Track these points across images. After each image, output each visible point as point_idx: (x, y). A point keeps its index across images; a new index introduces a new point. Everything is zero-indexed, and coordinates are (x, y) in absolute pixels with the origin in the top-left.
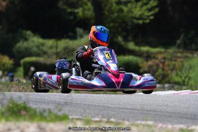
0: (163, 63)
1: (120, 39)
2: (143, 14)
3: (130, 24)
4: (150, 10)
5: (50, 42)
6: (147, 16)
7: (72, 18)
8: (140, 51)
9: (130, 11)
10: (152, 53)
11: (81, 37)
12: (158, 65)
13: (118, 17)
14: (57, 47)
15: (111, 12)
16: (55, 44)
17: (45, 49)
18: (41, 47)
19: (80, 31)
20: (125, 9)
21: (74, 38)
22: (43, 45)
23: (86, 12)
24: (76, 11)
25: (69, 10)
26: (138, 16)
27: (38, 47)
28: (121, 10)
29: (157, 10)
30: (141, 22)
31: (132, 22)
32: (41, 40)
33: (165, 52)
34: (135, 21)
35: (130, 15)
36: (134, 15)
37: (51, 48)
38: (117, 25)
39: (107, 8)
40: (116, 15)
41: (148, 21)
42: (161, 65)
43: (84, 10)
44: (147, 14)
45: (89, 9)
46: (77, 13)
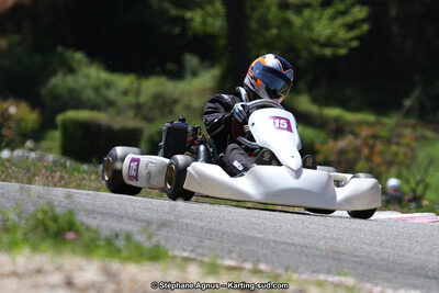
2: (334, 35)
3: (304, 54)
4: (351, 27)
5: (124, 81)
6: (344, 40)
7: (177, 30)
8: (321, 116)
9: (308, 26)
10: (348, 123)
11: (195, 74)
13: (279, 37)
14: (138, 93)
15: (265, 24)
16: (135, 85)
19: (191, 60)
20: (296, 20)
21: (177, 75)
23: (210, 20)
24: (188, 15)
25: (174, 12)
26: (322, 39)
28: (287, 23)
29: (365, 27)
30: (328, 52)
31: (310, 52)
32: (104, 75)
33: (378, 123)
34: (316, 49)
35: (306, 34)
36: (314, 35)
37: (125, 93)
39: (256, 15)
40: (274, 31)
41: (343, 51)
44: (343, 35)
45: (216, 14)
46: (191, 20)
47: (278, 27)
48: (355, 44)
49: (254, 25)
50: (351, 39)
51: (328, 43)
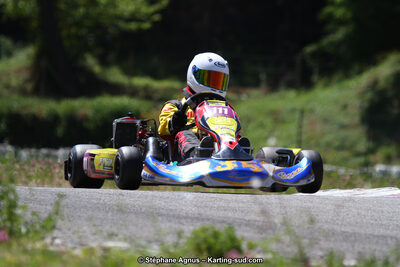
47: (85, 6)
48: (157, 18)
50: (153, 14)
51: (133, 18)
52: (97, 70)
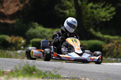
0: (117, 46)
1: (92, 30)
2: (106, 15)
4: (110, 13)
5: (49, 30)
6: (109, 17)
7: (62, 16)
8: (103, 38)
9: (98, 13)
10: (111, 39)
12: (114, 47)
13: (90, 17)
14: (52, 33)
15: (87, 14)
16: (52, 31)
17: (45, 34)
18: (43, 33)
20: (95, 12)
22: (44, 31)
23: (71, 13)
24: (65, 12)
25: (61, 11)
26: (103, 16)
27: (41, 32)
28: (93, 12)
29: (114, 13)
30: (104, 20)
31: (99, 20)
32: (43, 29)
33: (119, 39)
34: (101, 19)
35: (98, 15)
36: (100, 16)
37: (49, 33)
38: (90, 21)
39: (84, 11)
40: (89, 15)
41: (109, 19)
42: (116, 47)
43: (70, 11)
44: (108, 15)
45: (73, 11)
46: (66, 13)
47: (90, 14)
48: (112, 17)
49: (84, 14)
50: (110, 17)
52: (94, 33)
